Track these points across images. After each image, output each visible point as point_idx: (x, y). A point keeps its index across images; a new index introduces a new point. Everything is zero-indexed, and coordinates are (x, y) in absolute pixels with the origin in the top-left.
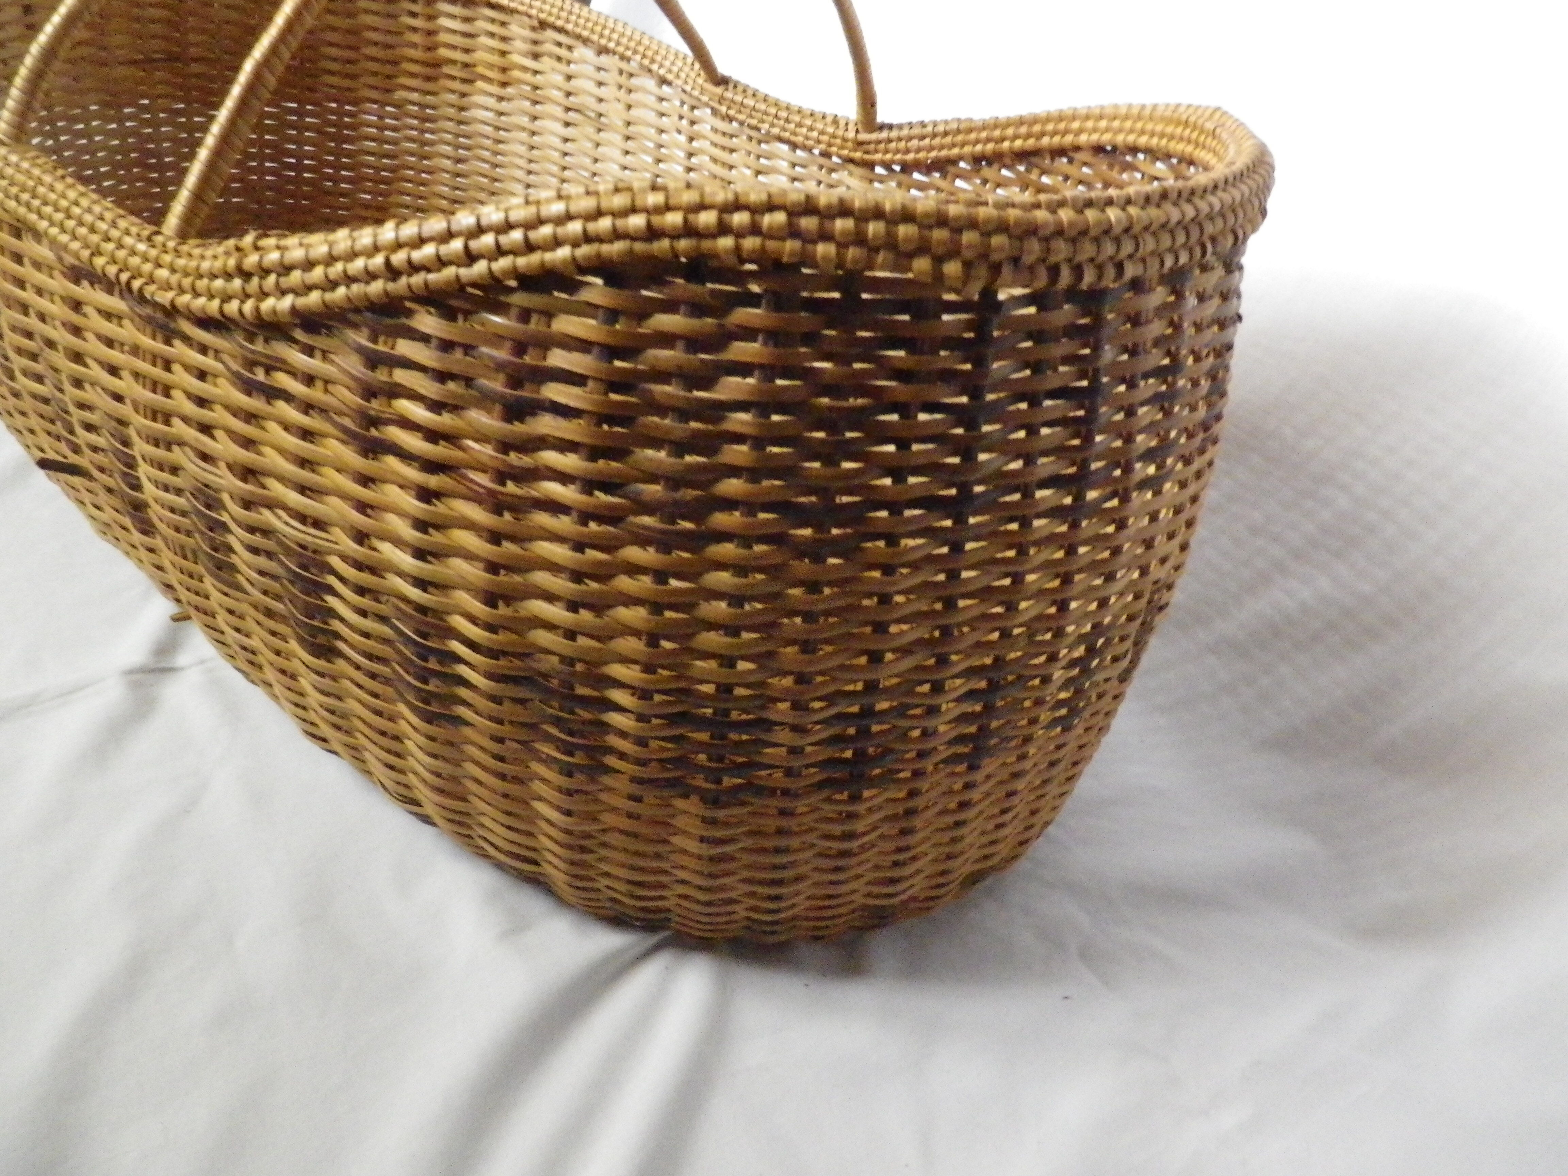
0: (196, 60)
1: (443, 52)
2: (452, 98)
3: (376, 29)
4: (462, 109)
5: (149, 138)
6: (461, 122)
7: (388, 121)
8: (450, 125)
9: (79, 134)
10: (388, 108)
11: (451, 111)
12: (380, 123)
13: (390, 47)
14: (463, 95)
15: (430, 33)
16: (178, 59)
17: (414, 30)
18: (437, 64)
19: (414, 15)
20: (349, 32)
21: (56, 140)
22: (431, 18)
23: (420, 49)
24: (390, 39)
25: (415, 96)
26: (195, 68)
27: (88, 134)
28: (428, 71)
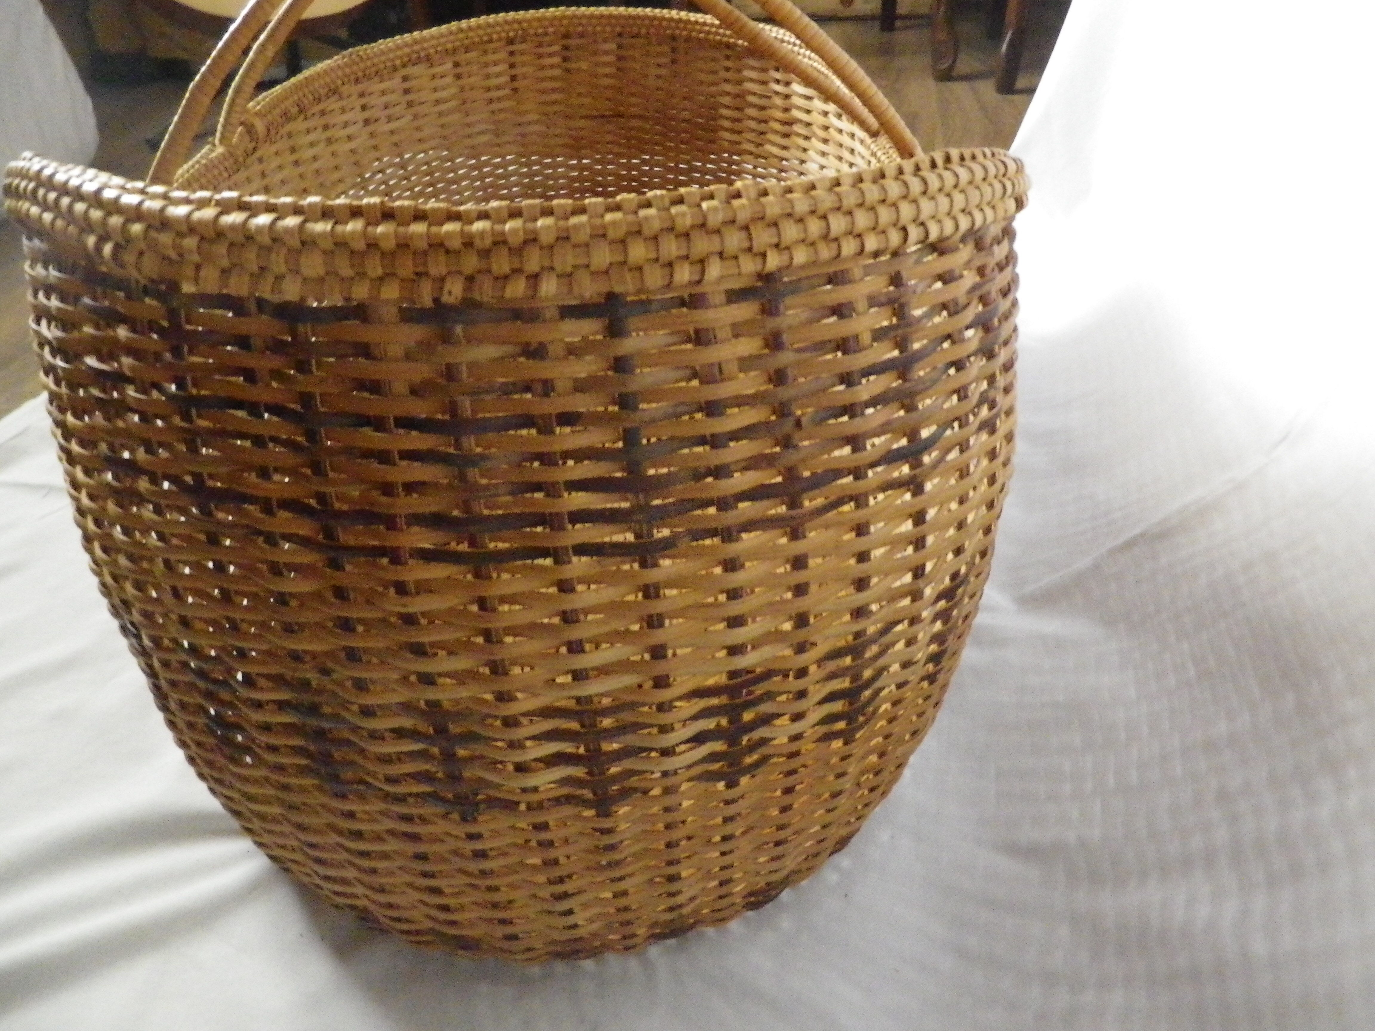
0: (634, 116)
1: (794, 113)
2: (798, 152)
3: (755, 94)
4: (802, 162)
5: (598, 173)
7: (759, 169)
9: (548, 166)
10: (759, 159)
11: (796, 164)
12: (754, 171)
13: (763, 108)
14: (804, 150)
15: (787, 97)
16: (622, 116)
17: (778, 94)
18: (789, 123)
19: (777, 82)
20: (738, 96)
21: (530, 169)
23: (781, 110)
24: (762, 102)
25: (777, 150)
26: (635, 123)
27: (554, 166)
28: (785, 129)
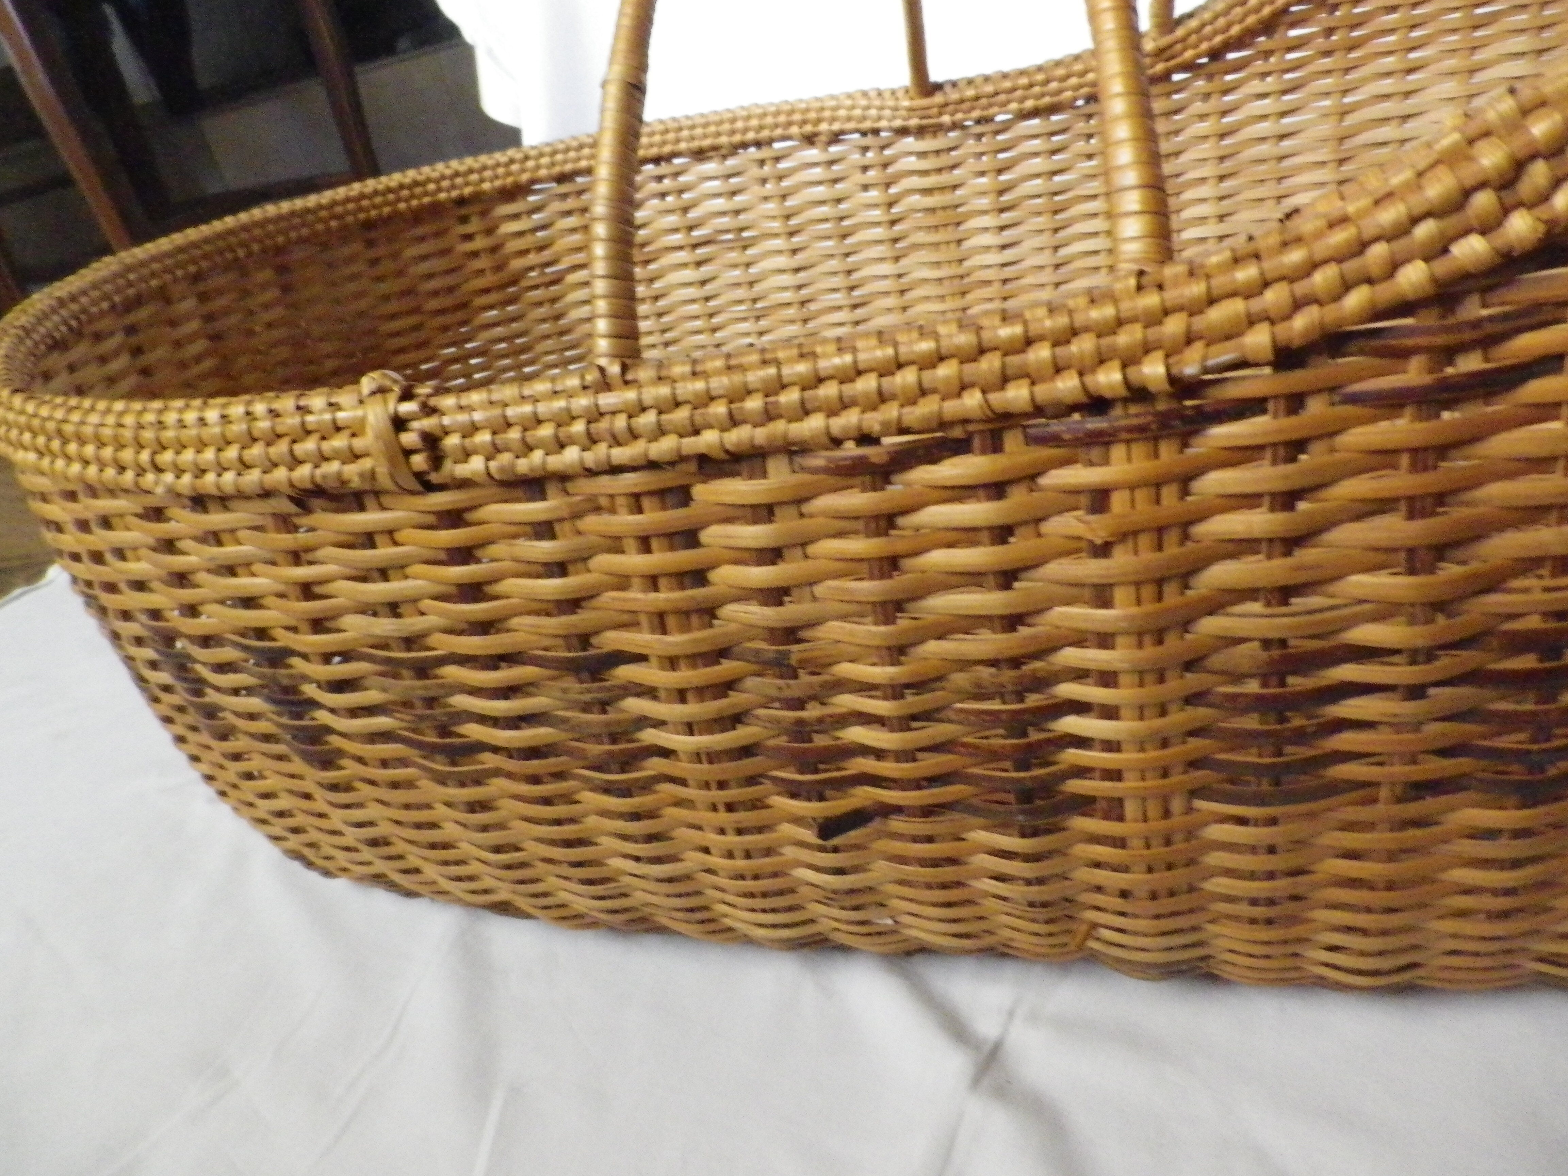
1: (517, 264)
2: (542, 311)
3: (432, 276)
4: (558, 317)
6: (562, 333)
8: (549, 344)
10: (473, 361)
11: (546, 327)
13: (450, 290)
14: (554, 300)
15: (494, 249)
17: (475, 254)
18: (513, 281)
19: (469, 237)
20: (404, 293)
22: (490, 231)
23: (488, 273)
25: (499, 331)
28: (507, 293)
